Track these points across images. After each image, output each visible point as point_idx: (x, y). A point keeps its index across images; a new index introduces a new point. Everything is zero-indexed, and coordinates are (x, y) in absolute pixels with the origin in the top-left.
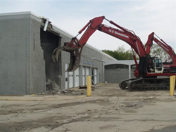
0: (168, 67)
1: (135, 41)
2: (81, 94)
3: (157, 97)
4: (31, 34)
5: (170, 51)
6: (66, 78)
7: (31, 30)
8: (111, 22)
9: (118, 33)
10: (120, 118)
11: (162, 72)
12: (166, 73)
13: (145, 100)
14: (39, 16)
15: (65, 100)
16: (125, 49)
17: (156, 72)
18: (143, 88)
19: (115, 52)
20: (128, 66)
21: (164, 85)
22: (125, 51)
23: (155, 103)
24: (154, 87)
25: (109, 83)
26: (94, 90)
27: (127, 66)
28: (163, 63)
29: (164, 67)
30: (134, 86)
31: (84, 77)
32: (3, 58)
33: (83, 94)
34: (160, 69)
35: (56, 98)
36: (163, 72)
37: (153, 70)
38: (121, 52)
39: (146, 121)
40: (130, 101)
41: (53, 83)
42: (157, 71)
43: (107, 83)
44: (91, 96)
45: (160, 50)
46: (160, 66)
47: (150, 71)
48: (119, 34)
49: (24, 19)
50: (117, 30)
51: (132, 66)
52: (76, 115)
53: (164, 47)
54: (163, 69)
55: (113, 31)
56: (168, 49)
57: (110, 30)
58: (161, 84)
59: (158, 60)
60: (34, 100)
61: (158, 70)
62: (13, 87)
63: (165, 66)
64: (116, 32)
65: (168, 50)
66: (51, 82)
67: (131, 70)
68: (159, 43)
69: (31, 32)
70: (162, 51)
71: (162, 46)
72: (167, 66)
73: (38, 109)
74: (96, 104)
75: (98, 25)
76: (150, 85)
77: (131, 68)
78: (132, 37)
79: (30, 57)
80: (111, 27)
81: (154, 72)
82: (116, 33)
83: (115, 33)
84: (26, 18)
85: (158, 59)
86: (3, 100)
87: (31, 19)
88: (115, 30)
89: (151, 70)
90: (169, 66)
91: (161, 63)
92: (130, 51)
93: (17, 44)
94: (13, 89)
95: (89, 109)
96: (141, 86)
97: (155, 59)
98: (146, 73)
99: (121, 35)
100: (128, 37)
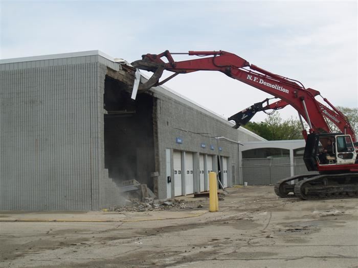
1: (301, 100)
2: (199, 207)
3: (347, 212)
4: (99, 93)
6: (168, 177)
7: (99, 85)
9: (265, 83)
10: (276, 254)
13: (324, 218)
14: (115, 59)
15: (167, 219)
16: (281, 119)
17: (338, 162)
19: (262, 125)
20: (289, 150)
22: (282, 122)
23: (344, 222)
25: (252, 185)
26: (223, 200)
27: (286, 152)
29: (357, 151)
31: (203, 174)
32: (46, 140)
33: (202, 207)
34: (350, 156)
35: (151, 215)
36: (356, 162)
37: (333, 158)
38: (274, 125)
39: (326, 259)
40: (295, 220)
41: (142, 187)
42: (340, 161)
43: (248, 185)
44: (216, 211)
45: (351, 120)
46: (349, 149)
48: (269, 85)
49: (87, 65)
51: (295, 151)
52: (190, 248)
54: (355, 155)
55: (255, 79)
57: (249, 76)
59: (342, 139)
60: (107, 221)
61: (344, 158)
62: (66, 197)
64: (261, 80)
66: (139, 184)
67: (294, 159)
69: (98, 90)
70: (354, 121)
73: (115, 239)
74: (228, 227)
77: (295, 155)
78: (295, 92)
79: (98, 138)
80: (250, 71)
81: (335, 161)
82: (262, 82)
83: (260, 82)
84: (89, 62)
85: (344, 137)
86: (48, 221)
87: (98, 66)
88: (259, 76)
89: (329, 157)
91: (350, 145)
92: (291, 122)
93: (72, 114)
94: (66, 200)
95: (214, 237)
96: (322, 189)
97: (336, 136)
98: (317, 165)
99: (273, 86)
100: (287, 91)
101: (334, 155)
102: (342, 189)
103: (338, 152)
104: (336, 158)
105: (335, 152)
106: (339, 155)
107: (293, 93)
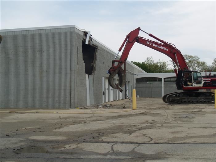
1: (174, 54)
2: (124, 107)
4: (75, 47)
6: (103, 92)
7: (75, 43)
8: (151, 35)
9: (156, 46)
11: (201, 85)
12: (206, 86)
14: (82, 30)
18: (181, 102)
21: (203, 99)
24: (193, 100)
25: (141, 97)
27: (160, 80)
28: (203, 76)
29: (204, 81)
30: (172, 99)
34: (200, 83)
36: (203, 86)
37: (191, 84)
42: (194, 85)
46: (199, 79)
48: (158, 47)
49: (68, 32)
50: (156, 43)
51: (165, 79)
54: (203, 82)
55: (151, 43)
57: (148, 42)
58: (199, 98)
59: (196, 73)
60: (85, 113)
61: (196, 84)
63: (205, 80)
67: (164, 83)
72: (208, 80)
75: (136, 38)
77: (164, 81)
80: (148, 40)
81: (192, 85)
82: (154, 45)
83: (153, 45)
84: (70, 31)
87: (75, 33)
88: (153, 42)
89: (189, 83)
90: (210, 80)
91: (200, 77)
92: (159, 63)
98: (183, 87)
99: (160, 47)
100: (167, 50)
101: (191, 82)
102: (190, 99)
103: (194, 80)
104: (192, 84)
105: (192, 80)
106: (194, 82)
107: (170, 50)
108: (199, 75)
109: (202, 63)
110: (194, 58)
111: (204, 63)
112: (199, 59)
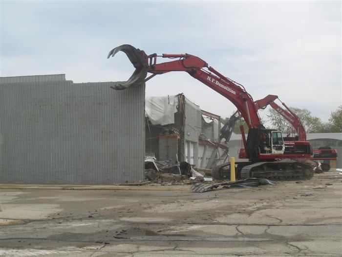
0: (292, 145)
1: (245, 100)
5: (295, 122)
9: (219, 84)
11: (282, 152)
12: (288, 153)
17: (273, 152)
28: (284, 138)
29: (285, 145)
34: (280, 148)
36: (285, 153)
37: (269, 149)
46: (280, 143)
47: (265, 152)
48: (222, 86)
50: (219, 80)
53: (286, 116)
54: (284, 148)
55: (213, 80)
56: (292, 118)
57: (208, 77)
61: (276, 150)
63: (287, 143)
64: (217, 81)
65: (291, 120)
68: (278, 109)
71: (284, 114)
72: (291, 143)
76: (273, 173)
78: (240, 94)
81: (270, 152)
82: (217, 83)
85: (277, 133)
89: (266, 149)
90: (293, 143)
91: (281, 139)
96: (264, 174)
97: (272, 132)
98: (259, 154)
99: (225, 88)
100: (234, 93)
101: (270, 147)
103: (273, 144)
105: (271, 144)
106: (273, 147)
108: (279, 136)
109: (314, 120)
110: (302, 113)
111: (316, 120)
112: (310, 113)
